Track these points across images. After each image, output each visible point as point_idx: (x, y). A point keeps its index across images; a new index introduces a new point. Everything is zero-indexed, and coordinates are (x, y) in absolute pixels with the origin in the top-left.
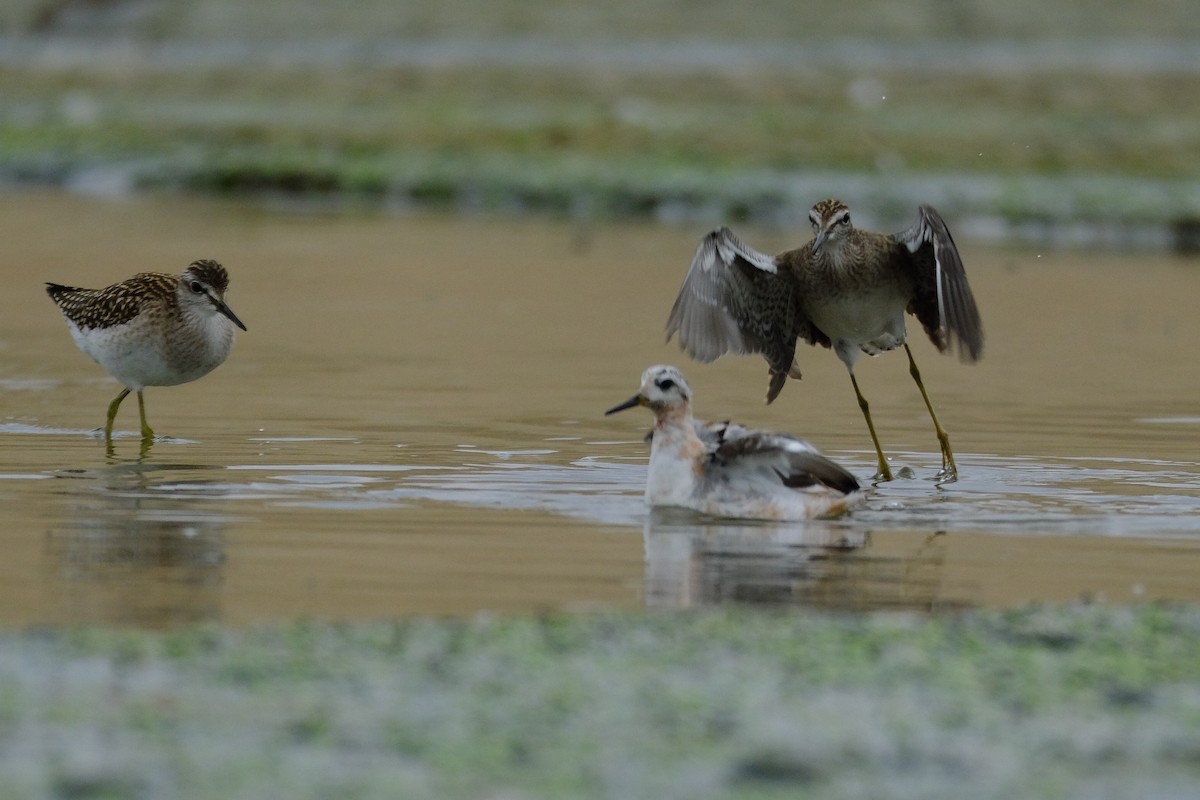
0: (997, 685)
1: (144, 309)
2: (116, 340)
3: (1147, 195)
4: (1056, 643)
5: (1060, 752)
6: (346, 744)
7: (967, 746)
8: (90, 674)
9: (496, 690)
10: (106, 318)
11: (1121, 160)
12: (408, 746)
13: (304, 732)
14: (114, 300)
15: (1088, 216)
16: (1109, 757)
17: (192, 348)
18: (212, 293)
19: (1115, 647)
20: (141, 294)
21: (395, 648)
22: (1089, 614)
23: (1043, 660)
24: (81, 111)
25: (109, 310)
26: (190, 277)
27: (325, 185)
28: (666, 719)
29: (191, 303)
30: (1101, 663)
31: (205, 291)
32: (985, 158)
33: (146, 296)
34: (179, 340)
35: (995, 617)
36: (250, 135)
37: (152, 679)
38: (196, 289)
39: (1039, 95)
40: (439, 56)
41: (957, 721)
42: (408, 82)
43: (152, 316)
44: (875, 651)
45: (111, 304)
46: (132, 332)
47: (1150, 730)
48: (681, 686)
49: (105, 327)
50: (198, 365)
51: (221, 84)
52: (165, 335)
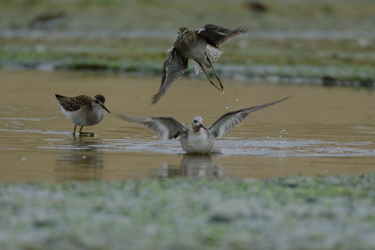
0: (277, 197)
1: (81, 107)
2: (73, 115)
3: (316, 71)
4: (292, 186)
5: (293, 214)
6: (109, 212)
7: (269, 213)
8: (43, 194)
9: (148, 198)
10: (71, 109)
11: (310, 62)
12: (125, 213)
13: (98, 209)
14: (73, 104)
15: (301, 76)
16: (306, 216)
17: (93, 118)
18: (101, 103)
19: (308, 187)
20: (81, 103)
21: (122, 188)
22: (301, 179)
23: (289, 191)
24: (41, 49)
25: (72, 106)
26: (95, 99)
27: (104, 68)
28: (191, 206)
29: (95, 106)
30: (304, 191)
31: (99, 103)
32: (274, 61)
33: (82, 104)
34: (90, 116)
35: (277, 180)
36: (84, 55)
37: (59, 195)
38: (97, 102)
39: (288, 45)
40: (133, 35)
41: (267, 206)
42: (125, 41)
43: (83, 109)
44: (246, 188)
45: (73, 105)
46: (78, 113)
47: (317, 209)
48: (196, 197)
49: (71, 111)
50: (94, 122)
51: (77, 42)
52: (86, 115)
